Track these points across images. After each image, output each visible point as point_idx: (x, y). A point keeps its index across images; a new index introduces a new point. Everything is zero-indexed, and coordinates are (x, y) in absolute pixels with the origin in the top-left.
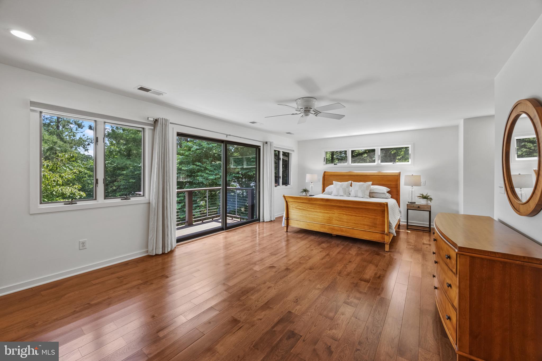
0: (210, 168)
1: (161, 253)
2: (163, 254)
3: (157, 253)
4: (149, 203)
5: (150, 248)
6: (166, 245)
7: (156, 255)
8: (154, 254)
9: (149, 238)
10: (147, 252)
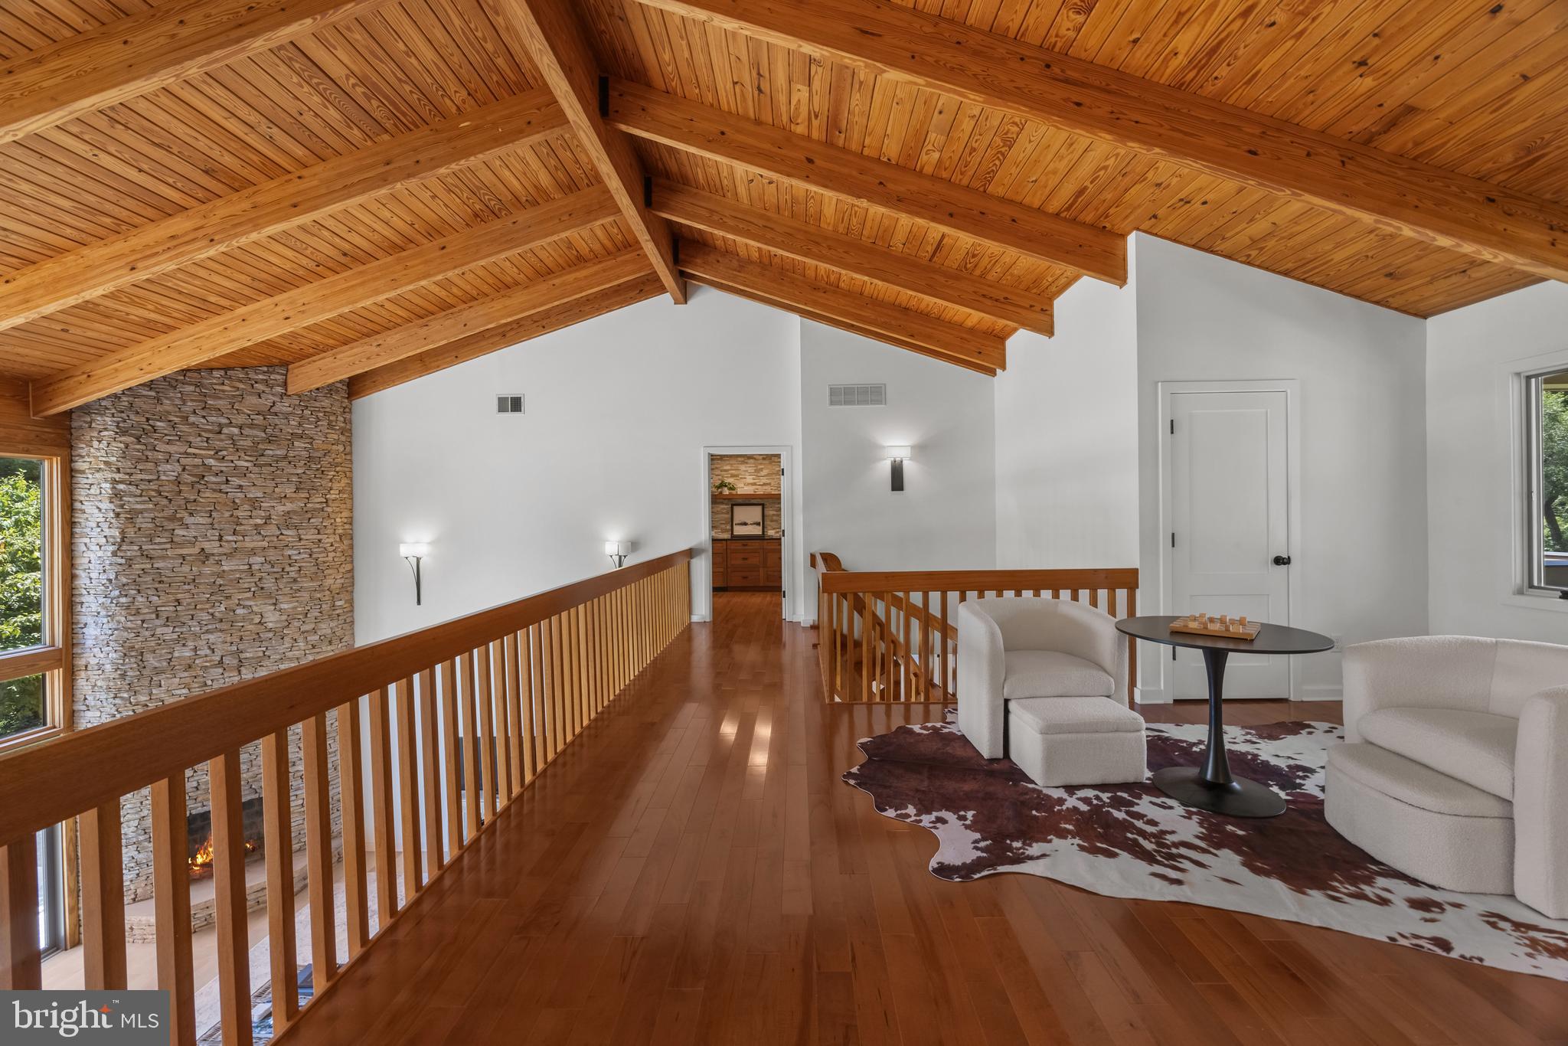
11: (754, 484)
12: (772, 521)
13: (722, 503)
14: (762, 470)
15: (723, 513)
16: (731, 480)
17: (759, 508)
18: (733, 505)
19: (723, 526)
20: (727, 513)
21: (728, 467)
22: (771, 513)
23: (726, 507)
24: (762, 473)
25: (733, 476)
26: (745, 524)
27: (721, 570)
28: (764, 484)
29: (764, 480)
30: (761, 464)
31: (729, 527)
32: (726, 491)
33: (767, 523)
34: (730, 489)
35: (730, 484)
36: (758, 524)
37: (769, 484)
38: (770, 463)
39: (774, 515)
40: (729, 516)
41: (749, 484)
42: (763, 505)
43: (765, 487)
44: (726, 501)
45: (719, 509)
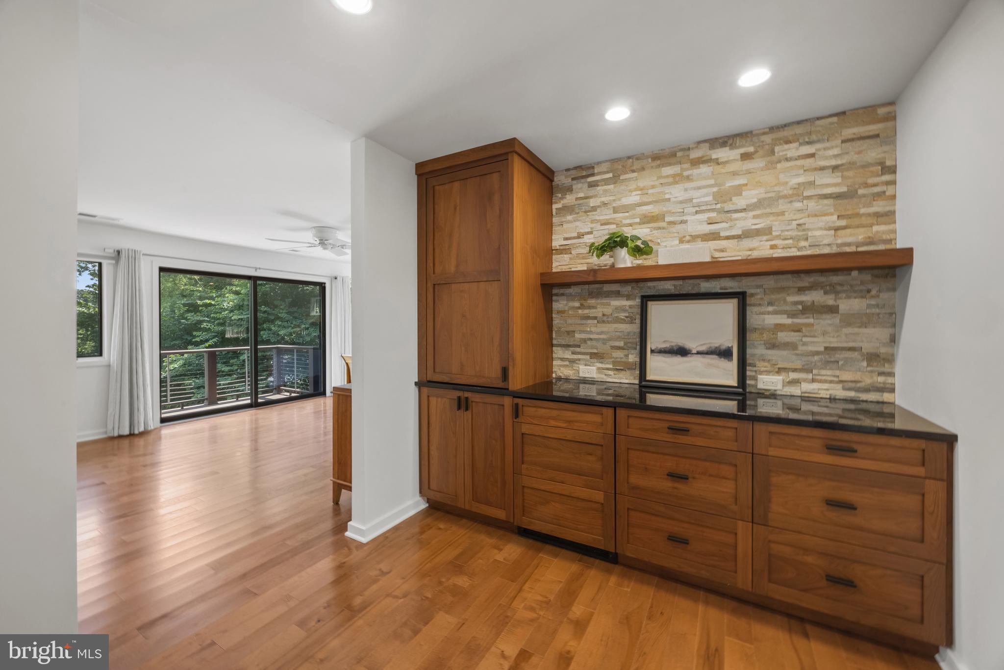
0: (286, 315)
1: (126, 432)
2: (131, 435)
3: (121, 433)
4: (109, 366)
5: (110, 427)
6: (136, 422)
7: (120, 437)
8: (116, 434)
9: (109, 413)
10: (106, 433)
11: (714, 236)
12: (773, 346)
13: (617, 294)
14: (738, 191)
15: (618, 320)
16: (643, 232)
17: (729, 307)
18: (646, 299)
19: (618, 354)
20: (631, 321)
21: (634, 198)
22: (771, 320)
23: (627, 303)
24: (740, 202)
25: (647, 219)
26: (682, 352)
27: (599, 496)
28: (747, 234)
29: (747, 222)
30: (735, 174)
31: (633, 358)
32: (625, 259)
33: (756, 350)
34: (638, 251)
35: (635, 238)
36: (725, 354)
37: (767, 231)
38: (771, 165)
39: (780, 327)
40: (635, 328)
41: (694, 238)
42: (741, 297)
43: (747, 243)
44: (627, 289)
45: (608, 311)
